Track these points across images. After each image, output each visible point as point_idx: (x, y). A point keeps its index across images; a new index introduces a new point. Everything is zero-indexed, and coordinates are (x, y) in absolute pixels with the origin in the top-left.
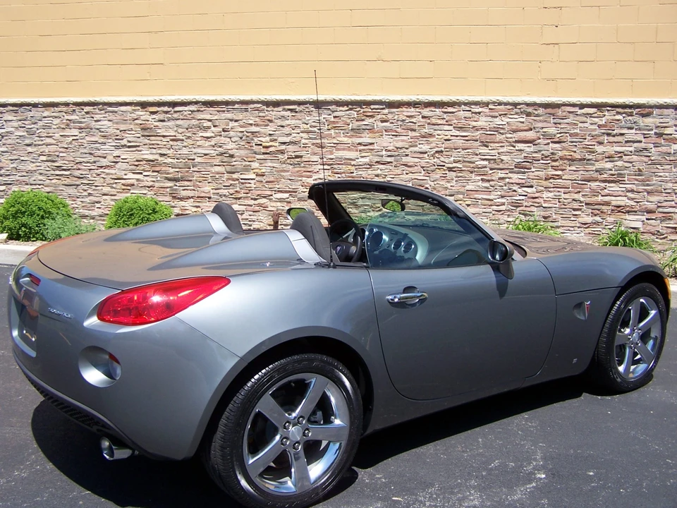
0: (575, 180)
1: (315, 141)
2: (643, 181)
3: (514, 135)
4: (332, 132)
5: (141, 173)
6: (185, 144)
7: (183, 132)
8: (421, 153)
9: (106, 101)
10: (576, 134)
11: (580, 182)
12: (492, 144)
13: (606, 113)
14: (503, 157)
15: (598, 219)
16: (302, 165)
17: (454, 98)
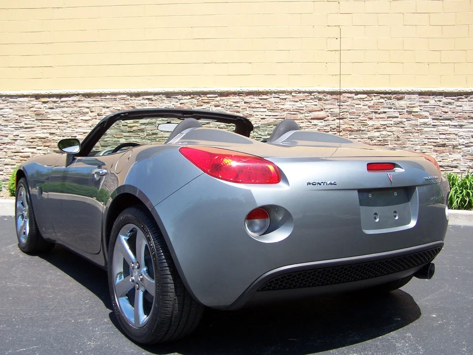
2: (401, 144)
3: (311, 114)
5: (35, 148)
6: (69, 125)
7: (67, 117)
9: (8, 94)
10: (353, 113)
13: (373, 98)
16: (158, 140)
17: (267, 89)
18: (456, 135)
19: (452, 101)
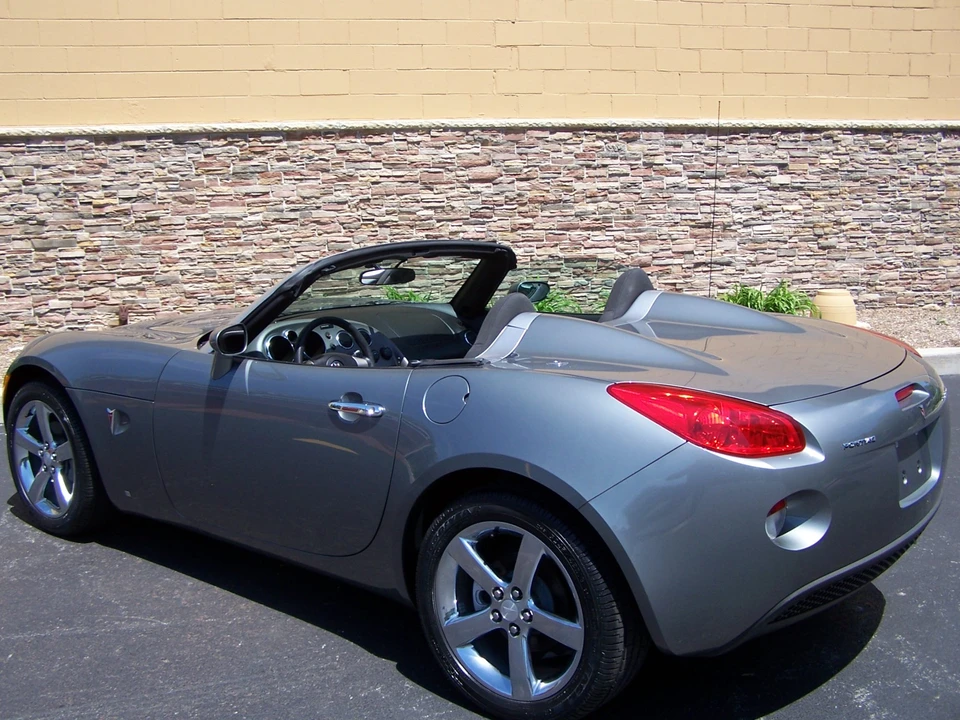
0: (550, 229)
1: (177, 194)
2: (633, 225)
3: (467, 172)
4: (204, 178)
8: (339, 203)
10: (549, 168)
11: (557, 232)
12: (438, 186)
13: (584, 139)
14: (453, 204)
15: (582, 280)
16: (160, 231)
17: (382, 123)
18: (729, 205)
19: (721, 143)
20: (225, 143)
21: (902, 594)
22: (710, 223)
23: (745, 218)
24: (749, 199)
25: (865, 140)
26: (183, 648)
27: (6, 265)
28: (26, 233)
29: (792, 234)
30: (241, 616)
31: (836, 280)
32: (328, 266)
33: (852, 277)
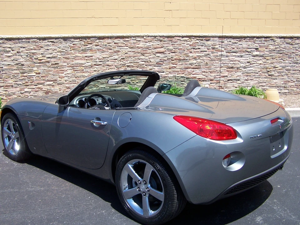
0: (181, 68)
1: (64, 56)
2: (208, 68)
3: (155, 50)
4: (73, 51)
8: (115, 59)
10: (181, 49)
11: (184, 69)
12: (146, 54)
13: (192, 40)
14: (151, 60)
16: (59, 68)
17: (128, 34)
18: (239, 61)
19: (237, 42)
20: (79, 40)
21: (279, 186)
22: (233, 67)
23: (244, 65)
24: (246, 59)
25: (284, 41)
26: (46, 197)
27: (12, 78)
28: (18, 68)
29: (259, 71)
30: (66, 187)
31: (274, 86)
32: (95, 78)
33: (279, 85)
